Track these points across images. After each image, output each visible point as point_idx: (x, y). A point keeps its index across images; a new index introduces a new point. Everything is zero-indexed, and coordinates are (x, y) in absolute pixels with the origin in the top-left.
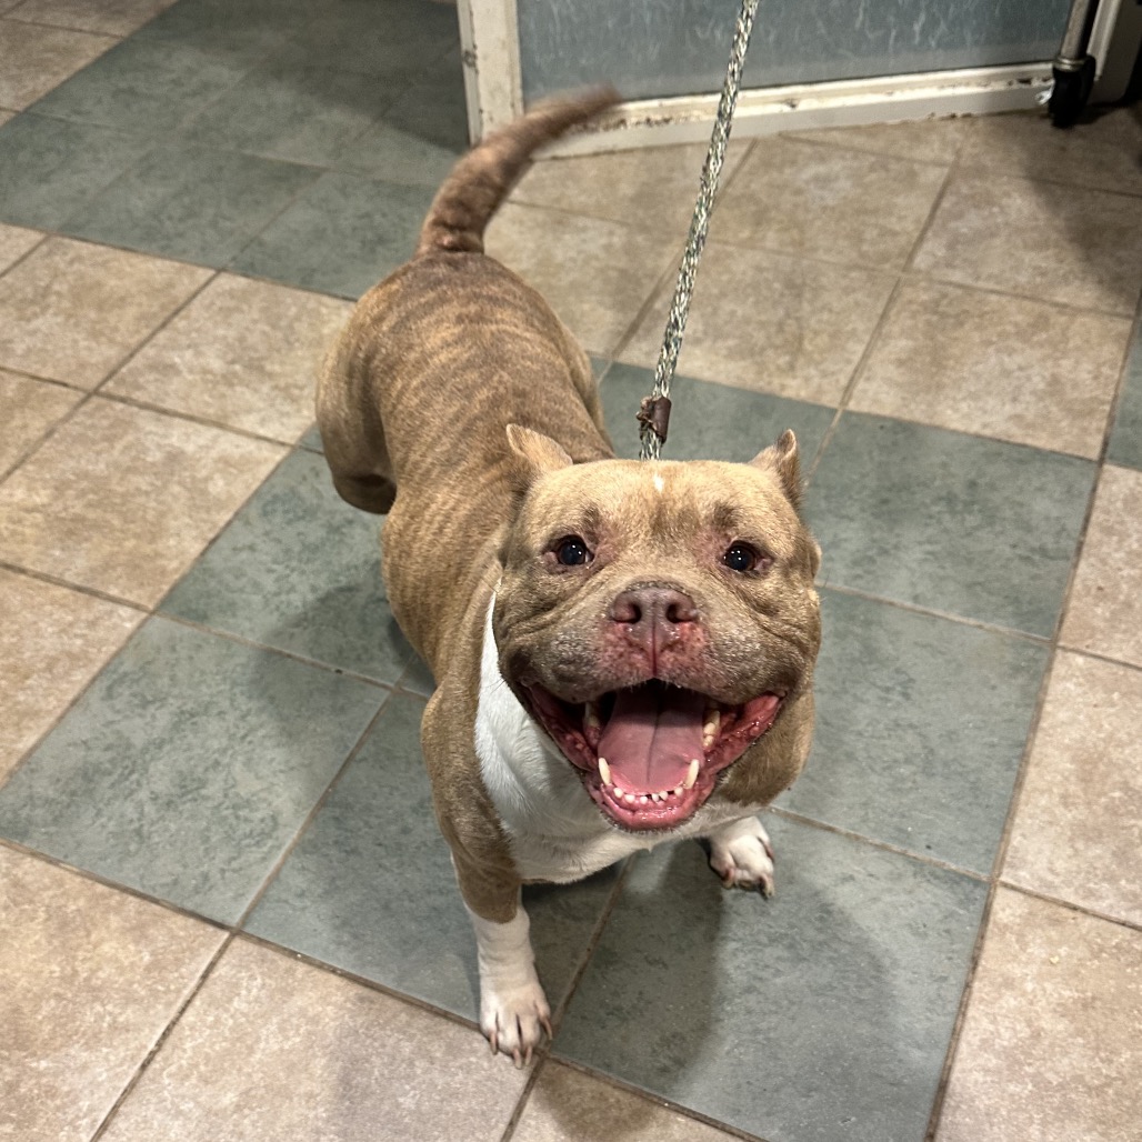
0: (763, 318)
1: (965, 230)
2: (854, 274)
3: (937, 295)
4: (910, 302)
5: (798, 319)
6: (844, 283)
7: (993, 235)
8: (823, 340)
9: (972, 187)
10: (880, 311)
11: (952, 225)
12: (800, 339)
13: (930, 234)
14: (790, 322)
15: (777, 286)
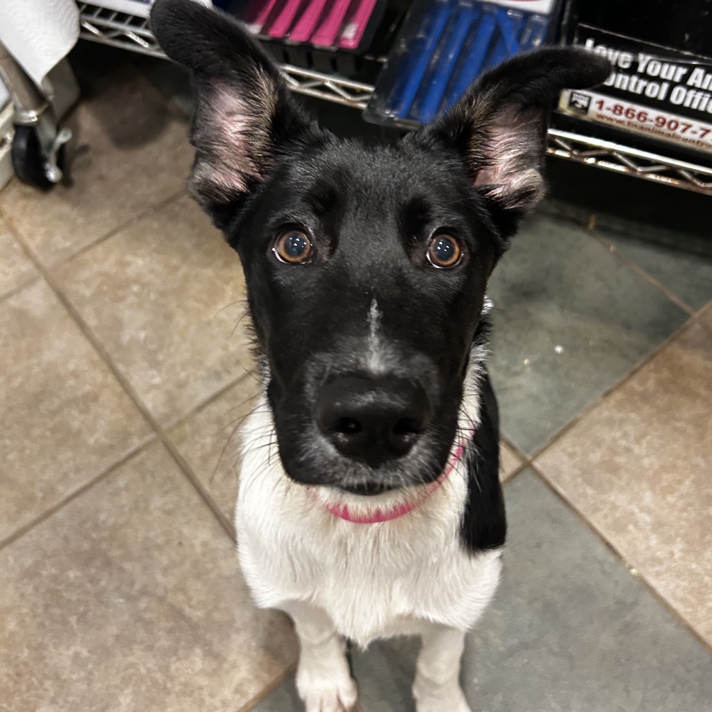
0: (113, 630)
1: (142, 335)
2: (121, 483)
3: (214, 428)
4: (205, 459)
5: (144, 592)
6: (125, 499)
7: (169, 317)
8: (198, 590)
9: (87, 283)
10: (195, 499)
11: (126, 337)
12: (177, 614)
13: (121, 367)
14: (143, 604)
15: (72, 574)
